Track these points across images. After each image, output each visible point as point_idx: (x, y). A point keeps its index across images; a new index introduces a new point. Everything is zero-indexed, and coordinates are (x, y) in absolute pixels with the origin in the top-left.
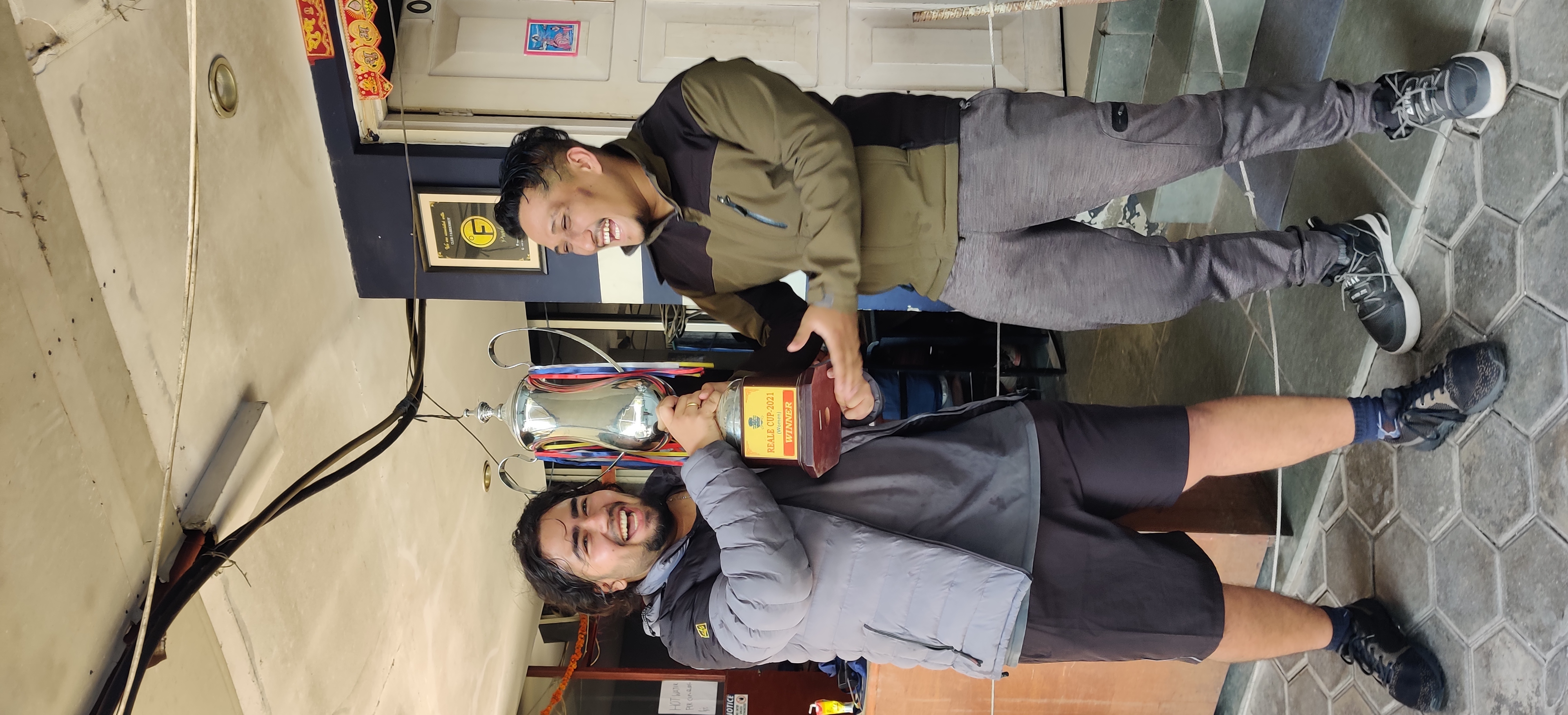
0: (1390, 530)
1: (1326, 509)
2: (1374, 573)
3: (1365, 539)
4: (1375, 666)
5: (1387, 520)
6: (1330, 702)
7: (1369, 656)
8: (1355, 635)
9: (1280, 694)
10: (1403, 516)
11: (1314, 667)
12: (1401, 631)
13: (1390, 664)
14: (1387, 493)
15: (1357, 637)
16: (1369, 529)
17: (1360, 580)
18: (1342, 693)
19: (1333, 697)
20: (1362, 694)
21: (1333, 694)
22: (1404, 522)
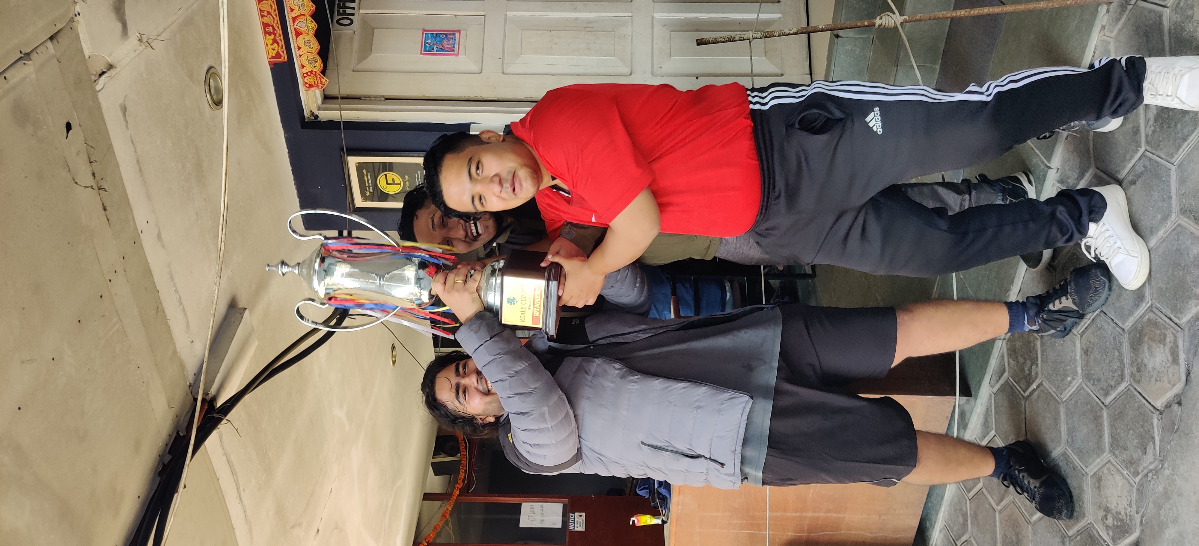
0: (1036, 393)
1: (995, 378)
2: (1026, 423)
3: (1020, 399)
4: (1025, 489)
5: (1034, 386)
6: (997, 514)
7: (1021, 482)
8: (1011, 467)
9: (964, 509)
10: (1044, 383)
11: (987, 490)
12: (1044, 464)
13: (1035, 487)
14: (1034, 367)
15: (1012, 469)
16: (1022, 392)
17: (1017, 428)
18: (1005, 507)
19: (999, 510)
20: (1018, 508)
21: (999, 508)
22: (1045, 387)
